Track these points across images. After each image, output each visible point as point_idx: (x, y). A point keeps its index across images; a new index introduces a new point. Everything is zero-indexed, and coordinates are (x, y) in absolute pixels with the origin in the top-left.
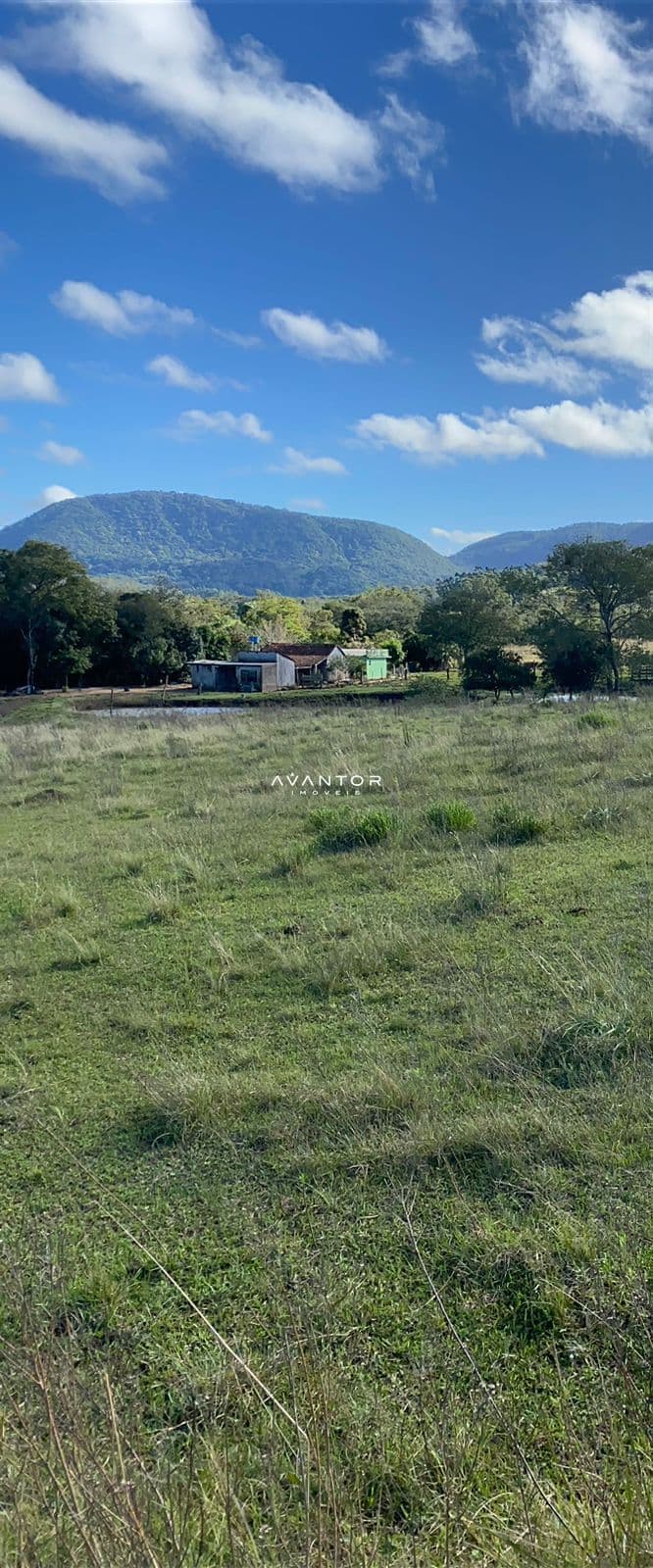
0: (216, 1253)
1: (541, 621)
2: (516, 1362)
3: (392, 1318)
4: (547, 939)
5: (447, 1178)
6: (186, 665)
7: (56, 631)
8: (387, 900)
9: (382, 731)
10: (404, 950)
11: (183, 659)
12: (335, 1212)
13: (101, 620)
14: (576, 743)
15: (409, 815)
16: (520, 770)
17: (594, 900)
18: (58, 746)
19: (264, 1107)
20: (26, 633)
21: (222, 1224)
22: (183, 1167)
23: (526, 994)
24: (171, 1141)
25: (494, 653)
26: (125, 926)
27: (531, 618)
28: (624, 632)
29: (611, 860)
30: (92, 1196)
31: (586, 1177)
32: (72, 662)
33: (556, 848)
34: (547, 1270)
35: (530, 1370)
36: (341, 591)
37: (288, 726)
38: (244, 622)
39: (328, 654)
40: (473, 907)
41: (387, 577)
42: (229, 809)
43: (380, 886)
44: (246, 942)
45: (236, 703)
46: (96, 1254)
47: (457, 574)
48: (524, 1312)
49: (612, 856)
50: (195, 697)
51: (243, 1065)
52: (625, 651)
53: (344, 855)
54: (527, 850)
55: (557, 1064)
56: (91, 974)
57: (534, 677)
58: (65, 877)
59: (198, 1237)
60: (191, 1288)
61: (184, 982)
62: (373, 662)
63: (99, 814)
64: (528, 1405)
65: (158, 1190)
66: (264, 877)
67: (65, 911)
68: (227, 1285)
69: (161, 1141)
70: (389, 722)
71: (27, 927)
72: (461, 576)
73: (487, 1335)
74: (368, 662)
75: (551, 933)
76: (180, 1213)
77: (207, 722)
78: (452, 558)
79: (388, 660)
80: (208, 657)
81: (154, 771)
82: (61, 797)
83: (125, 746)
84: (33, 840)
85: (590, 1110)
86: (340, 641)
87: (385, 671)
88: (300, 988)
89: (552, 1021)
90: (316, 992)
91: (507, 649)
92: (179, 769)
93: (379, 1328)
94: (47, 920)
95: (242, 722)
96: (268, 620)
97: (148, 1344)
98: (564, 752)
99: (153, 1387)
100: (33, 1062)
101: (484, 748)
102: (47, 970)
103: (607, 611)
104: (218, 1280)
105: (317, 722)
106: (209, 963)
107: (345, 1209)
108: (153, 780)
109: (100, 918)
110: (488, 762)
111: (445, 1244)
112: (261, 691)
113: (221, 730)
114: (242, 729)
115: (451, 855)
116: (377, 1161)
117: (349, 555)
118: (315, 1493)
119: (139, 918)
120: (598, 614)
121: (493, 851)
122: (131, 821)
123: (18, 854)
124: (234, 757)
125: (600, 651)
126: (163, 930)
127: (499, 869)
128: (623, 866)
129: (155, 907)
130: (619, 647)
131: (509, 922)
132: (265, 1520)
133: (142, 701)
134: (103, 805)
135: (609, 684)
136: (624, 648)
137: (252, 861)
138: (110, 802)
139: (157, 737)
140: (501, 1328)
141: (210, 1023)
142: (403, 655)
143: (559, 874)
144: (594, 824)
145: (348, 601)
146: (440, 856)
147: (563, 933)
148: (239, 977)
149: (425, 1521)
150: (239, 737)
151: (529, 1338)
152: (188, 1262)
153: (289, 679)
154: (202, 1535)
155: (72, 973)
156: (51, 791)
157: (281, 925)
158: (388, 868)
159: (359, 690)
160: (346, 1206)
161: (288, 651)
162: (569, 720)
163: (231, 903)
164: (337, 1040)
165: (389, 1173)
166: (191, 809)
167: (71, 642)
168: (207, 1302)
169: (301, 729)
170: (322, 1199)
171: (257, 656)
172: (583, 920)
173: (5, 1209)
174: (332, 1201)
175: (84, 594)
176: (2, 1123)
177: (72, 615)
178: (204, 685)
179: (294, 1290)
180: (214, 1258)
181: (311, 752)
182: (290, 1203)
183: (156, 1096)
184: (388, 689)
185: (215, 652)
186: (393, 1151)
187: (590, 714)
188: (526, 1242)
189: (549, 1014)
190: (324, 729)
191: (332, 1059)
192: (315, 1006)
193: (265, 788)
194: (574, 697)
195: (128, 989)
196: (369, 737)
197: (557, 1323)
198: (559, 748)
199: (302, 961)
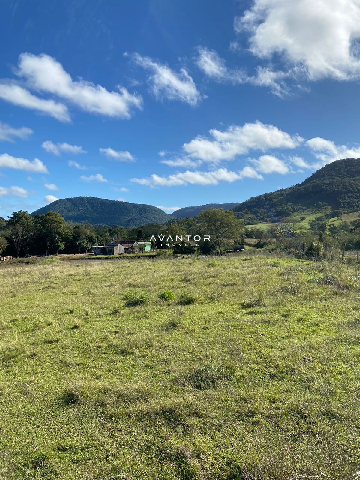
0: (86, 443)
3: (140, 470)
4: (196, 337)
5: (161, 420)
6: (92, 247)
7: (55, 237)
8: (146, 322)
9: (149, 267)
10: (151, 340)
11: (91, 246)
12: (124, 430)
13: (67, 234)
14: (206, 272)
15: (154, 295)
16: (189, 280)
17: (211, 324)
18: (53, 271)
19: (104, 392)
20: (47, 238)
21: (88, 433)
22: (78, 412)
23: (189, 356)
24: (74, 402)
26: (66, 330)
28: (223, 237)
29: (217, 311)
30: (49, 420)
31: (206, 422)
32: (59, 246)
33: (200, 306)
36: (138, 224)
38: (110, 234)
39: (133, 244)
40: (173, 325)
41: (152, 220)
42: (101, 292)
43: (144, 318)
44: (103, 336)
45: (106, 259)
46: (49, 441)
47: (172, 219)
48: (184, 471)
49: (218, 309)
50: (94, 257)
51: (99, 377)
53: (134, 307)
54: (190, 307)
55: (198, 381)
56: (56, 345)
57: (195, 251)
58: (51, 313)
59: (81, 437)
60: (77, 455)
61: (83, 348)
62: (146, 246)
63: (63, 293)
65: (70, 419)
66: (110, 314)
67: (50, 324)
68: (88, 455)
70: (150, 265)
71: (39, 329)
72: (174, 220)
75: (197, 335)
76: (76, 428)
77: (97, 265)
78: (171, 214)
79: (151, 245)
80: (99, 245)
81: (80, 280)
82: (53, 288)
83: (73, 272)
84: (43, 301)
85: (209, 398)
86: (137, 240)
87: (150, 249)
88: (118, 352)
89: (197, 366)
90: (123, 353)
92: (88, 279)
93: (135, 474)
94: (45, 327)
95: (107, 265)
96: (116, 234)
98: (203, 275)
100: (36, 373)
101: (178, 273)
102: (43, 343)
103: (217, 230)
104: (86, 453)
105: (129, 265)
106: (91, 342)
108: (80, 283)
109: (60, 327)
110: (179, 278)
111: (159, 444)
112: (113, 255)
113: (101, 267)
114: (107, 267)
115: (166, 308)
116: (138, 413)
117: (141, 214)
119: (72, 327)
120: (215, 231)
121: (179, 307)
122: (72, 296)
123: (39, 306)
124: (104, 275)
125: (215, 242)
126: (78, 330)
127: (181, 314)
128: (221, 313)
129: (77, 324)
131: (184, 331)
133: (79, 258)
134: (64, 290)
135: (218, 252)
136: (222, 241)
137: (107, 309)
138: (67, 290)
139: (82, 269)
141: (89, 362)
142: (155, 244)
143: (200, 315)
144: (212, 299)
145: (140, 228)
146: (163, 308)
147: (201, 335)
148: (100, 347)
150: (106, 269)
152: (77, 446)
153: (122, 252)
155: (50, 344)
156: (50, 286)
157: (114, 330)
158: (147, 312)
159: (142, 254)
160: (128, 428)
161: (121, 243)
162: (205, 264)
163: (99, 323)
164: (129, 370)
165: (142, 417)
166: (90, 292)
167: (59, 241)
168: (81, 460)
169: (124, 267)
170: (120, 425)
171: (113, 245)
172: (208, 331)
173: (23, 423)
174: (123, 426)
175: (64, 227)
176: (25, 394)
177: (60, 233)
178: (97, 253)
179: (109, 458)
180: (85, 445)
181: (127, 274)
182: (110, 426)
183: (72, 386)
184: (151, 254)
185: (101, 243)
186: (144, 409)
187: (212, 262)
188: (185, 445)
189: (196, 363)
190: (131, 266)
191: (127, 376)
192: (122, 358)
193: (112, 285)
194: (207, 257)
195: (66, 350)
196: (144, 269)
197: (195, 476)
198: (201, 273)
199: (119, 343)
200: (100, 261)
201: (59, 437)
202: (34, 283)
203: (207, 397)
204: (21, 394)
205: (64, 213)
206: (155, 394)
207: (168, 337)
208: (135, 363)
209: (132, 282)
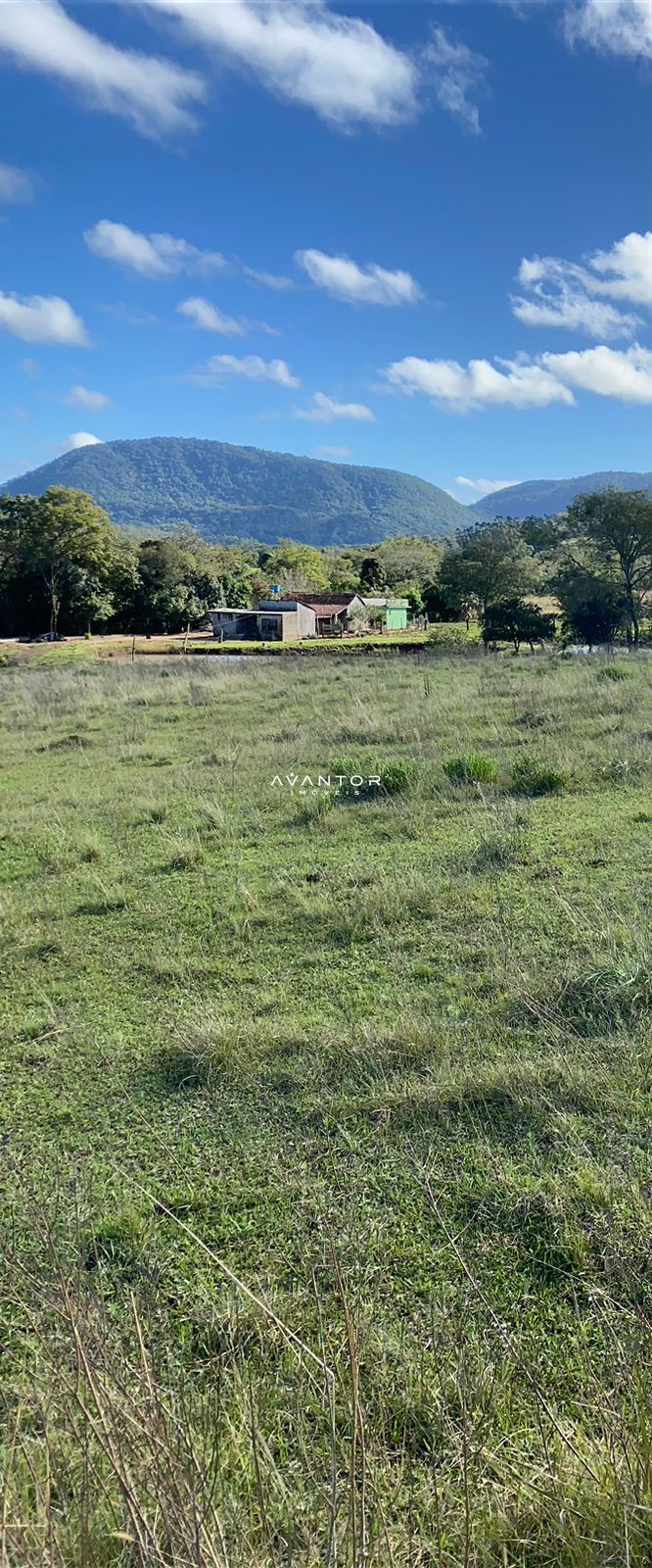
0: (241, 1193)
1: (560, 572)
2: (536, 1304)
3: (415, 1259)
4: (567, 891)
5: (467, 1122)
6: (207, 613)
7: (78, 578)
8: (407, 849)
9: (402, 680)
10: (425, 899)
11: (204, 608)
12: (357, 1154)
13: (122, 567)
14: (596, 696)
15: (428, 766)
16: (540, 721)
17: (613, 852)
18: (82, 693)
19: (287, 1051)
20: (49, 581)
21: (247, 1165)
22: (208, 1109)
23: (546, 944)
24: (196, 1083)
25: (514, 603)
26: (154, 871)
27: (552, 569)
28: (645, 584)
29: (631, 813)
30: (120, 1135)
31: (606, 1124)
32: (95, 609)
33: (575, 800)
34: (566, 1215)
35: (550, 1311)
36: (362, 540)
37: (308, 675)
38: (264, 570)
39: (348, 603)
40: (493, 858)
41: (407, 526)
42: (252, 757)
43: (401, 835)
44: (271, 888)
45: (258, 652)
46: (125, 1191)
47: (477, 524)
48: (543, 1255)
49: (631, 808)
50: (216, 645)
51: (267, 1010)
52: (645, 603)
53: (365, 804)
54: (546, 802)
55: (576, 1012)
56: (117, 919)
57: (554, 629)
58: (90, 823)
59: (224, 1177)
60: (217, 1226)
61: (208, 928)
62: (392, 612)
63: (122, 760)
64: (547, 1344)
65: (184, 1131)
66: (287, 825)
67: (90, 857)
68: (253, 1224)
69: (186, 1083)
70: (410, 673)
71: (54, 871)
72: (482, 526)
73: (507, 1277)
74: (388, 612)
75: (571, 884)
76: (206, 1153)
77: (230, 669)
78: (471, 507)
79: (408, 610)
80: (229, 606)
81: (176, 719)
82: (85, 744)
83: (147, 694)
84: (57, 785)
85: (610, 1058)
86: (361, 590)
87: (405, 621)
88: (322, 935)
89: (572, 970)
90: (339, 939)
91: (526, 600)
92: (202, 717)
93: (402, 1268)
94: (72, 866)
95: (262, 670)
96: (288, 568)
97: (176, 1280)
98: (584, 704)
99: (182, 1320)
100: (60, 1004)
101: (503, 700)
102: (73, 915)
103: (627, 562)
104: (244, 1218)
105: (338, 672)
106: (232, 909)
107: (367, 1152)
108: (175, 727)
109: (125, 864)
110: (507, 714)
111: (466, 1188)
112: (281, 639)
113: (241, 678)
114: (263, 678)
115: (473, 805)
116: (399, 1105)
117: (369, 504)
118: (339, 1426)
119: (163, 864)
120: (619, 565)
121: (513, 802)
122: (155, 768)
123: (44, 800)
124: (256, 705)
125: (621, 603)
126: (186, 876)
127: (519, 821)
128: (643, 818)
129: (179, 854)
130: (639, 599)
131: (529, 871)
132: (292, 1450)
133: (163, 649)
134: (127, 752)
135: (629, 635)
136: (644, 600)
137: (275, 808)
138: (133, 749)
139: (179, 686)
140: (521, 1270)
141: (233, 968)
142: (422, 605)
143: (578, 826)
144: (612, 777)
145: (368, 550)
146: (461, 806)
147: (583, 884)
148: (262, 924)
149: (447, 1455)
150: (261, 685)
151: (548, 1280)
152: (214, 1201)
153: (310, 629)
154: (230, 1465)
155: (98, 918)
156: (75, 738)
157: (304, 872)
158: (409, 817)
159: (379, 640)
160: (368, 1149)
161: (308, 600)
162: (589, 673)
163: (254, 851)
164: (360, 987)
165: (411, 1118)
166: (214, 757)
167: (94, 589)
168: (233, 1239)
169: (322, 678)
170: (345, 1141)
171: (278, 605)
172: (603, 872)
173: (35, 1146)
174: (355, 1144)
175: (106, 541)
176: (32, 1064)
177: (94, 562)
178: (225, 633)
179: (318, 1230)
180: (239, 1197)
181: (332, 701)
182: (313, 1145)
183: (180, 1039)
184: (408, 640)
185: (235, 600)
186: (415, 1096)
187: (611, 666)
188: (546, 1187)
189: (569, 963)
190: (345, 679)
191: (354, 1005)
192: (337, 952)
193: (286, 736)
194: (595, 649)
195: (153, 934)
196: (390, 687)
197: (576, 1267)
198: (579, 700)
199: (324, 908)
200: (239, 658)
201: (158, 1179)
202: (20, 727)
203: (607, 1058)
204: (19, 1065)
205: (104, 492)
206: (447, 1051)
207: (479, 891)
208: (380, 966)
209: (352, 727)
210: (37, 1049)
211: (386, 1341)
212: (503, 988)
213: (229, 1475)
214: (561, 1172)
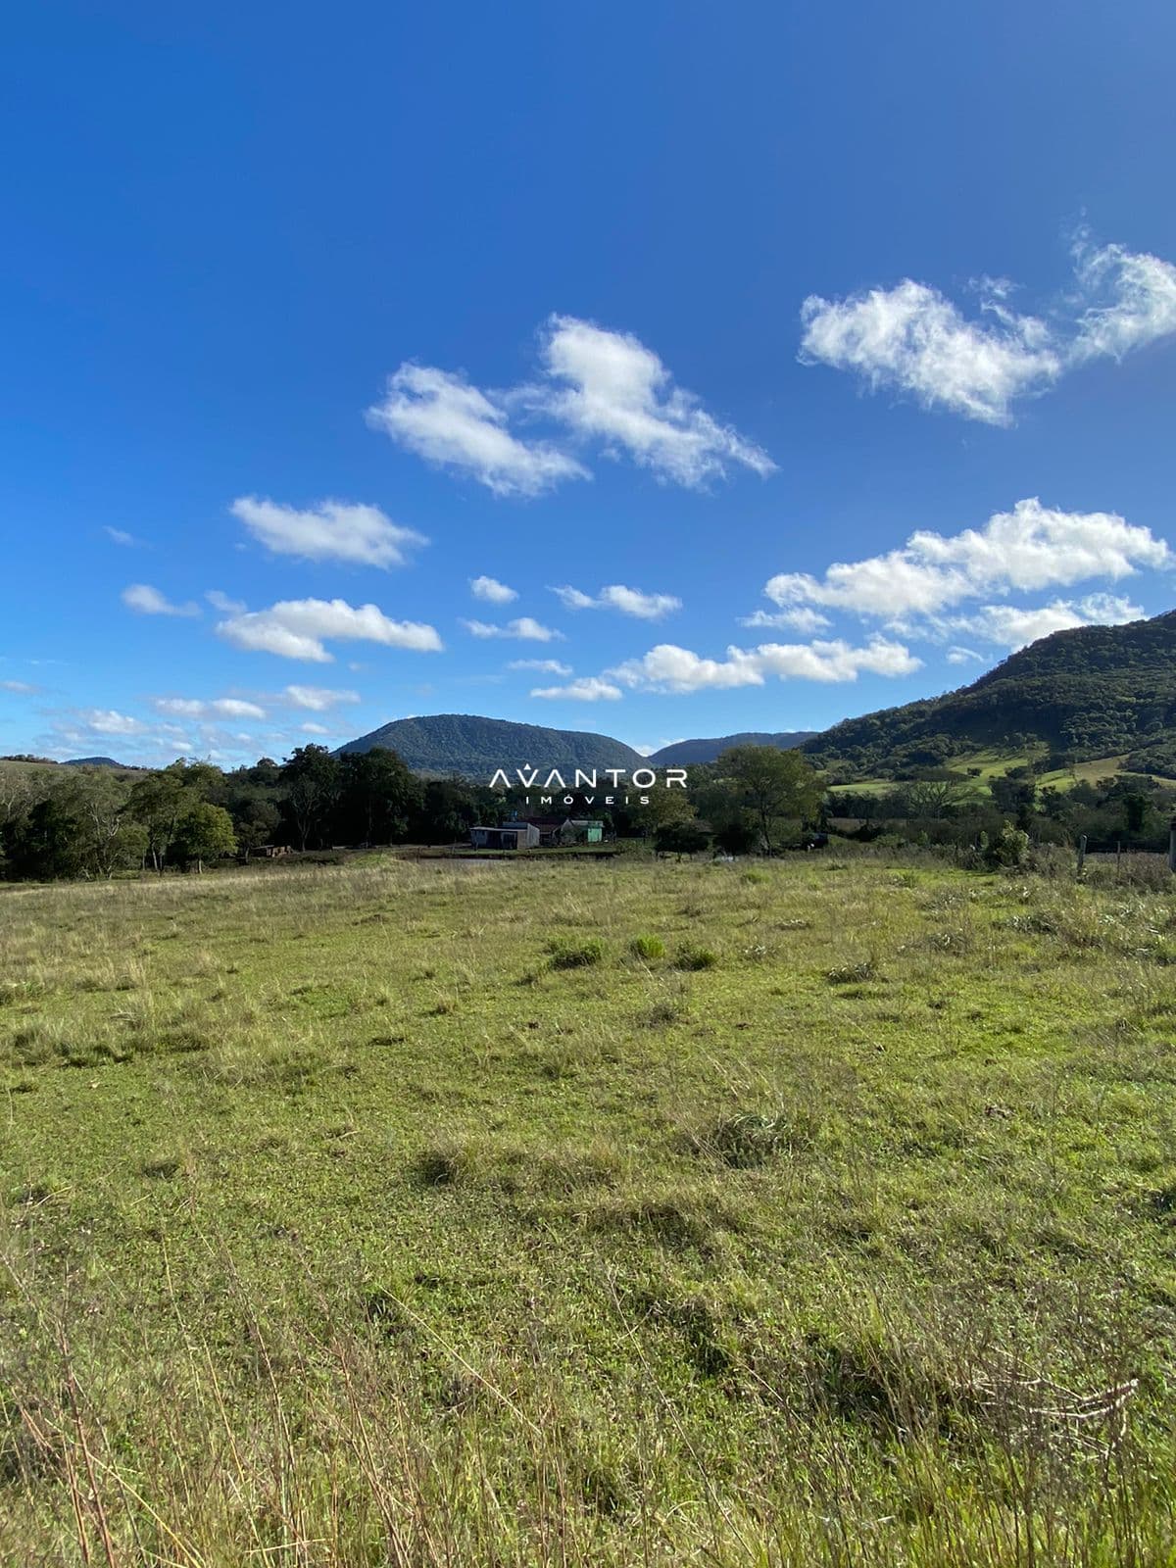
0: (476, 1272)
2: (699, 1392)
3: (604, 1342)
4: (719, 1047)
5: (645, 1231)
6: (468, 830)
7: (387, 805)
8: (600, 1007)
9: (600, 880)
10: (613, 1047)
11: (467, 826)
12: (562, 1249)
13: (415, 799)
14: (740, 895)
15: (616, 944)
16: (698, 913)
17: (755, 1018)
18: (384, 883)
19: (512, 1161)
20: (367, 807)
21: (481, 1249)
22: (455, 1202)
23: (705, 1090)
24: (445, 1181)
25: (677, 825)
26: (424, 1015)
29: (768, 987)
30: (392, 1217)
31: (754, 1243)
32: (396, 827)
33: (725, 974)
34: (724, 1317)
35: (710, 1400)
37: (534, 874)
38: (508, 800)
39: (562, 824)
40: (664, 1017)
42: (494, 933)
43: (596, 996)
44: (504, 1032)
45: (500, 857)
46: (394, 1262)
48: (705, 1350)
49: (767, 983)
50: (473, 852)
51: (498, 1127)
53: (571, 971)
54: (703, 975)
55: (729, 1147)
56: (398, 1049)
57: (707, 843)
58: (384, 977)
59: (464, 1258)
60: (458, 1298)
61: (460, 1059)
62: (592, 829)
63: (408, 932)
65: (437, 1217)
66: (517, 984)
67: (382, 1002)
68: (484, 1298)
69: (440, 1180)
70: (603, 874)
71: (358, 1012)
73: (676, 1366)
74: (589, 830)
75: (722, 1042)
76: (452, 1237)
77: (481, 870)
78: (649, 758)
79: (603, 828)
80: (483, 825)
81: (445, 904)
82: (384, 920)
83: (427, 885)
84: (364, 949)
85: (756, 1187)
86: (570, 815)
87: (601, 837)
88: (539, 1070)
89: (726, 1113)
90: (550, 1074)
92: (462, 903)
93: (594, 1348)
94: (371, 1008)
95: (504, 870)
97: (428, 1338)
98: (731, 901)
99: (430, 1372)
100: (357, 1111)
101: (671, 896)
102: (369, 1044)
103: (761, 796)
104: (478, 1293)
105: (553, 872)
106: (477, 1046)
107: (569, 1248)
108: (444, 910)
109: (406, 1008)
110: (674, 906)
111: (645, 1286)
112: (515, 848)
113: (489, 876)
114: (503, 875)
115: (646, 974)
116: (593, 1212)
117: (576, 755)
119: (431, 1009)
121: (678, 974)
122: (429, 939)
123: (355, 959)
124: (498, 895)
125: (756, 826)
126: (447, 1019)
127: (682, 990)
128: (778, 992)
129: (442, 1003)
131: (690, 1030)
133: (439, 854)
134: (411, 926)
135: (763, 850)
137: (508, 972)
138: (415, 925)
139: (448, 881)
140: (687, 1361)
141: (475, 1091)
142: (613, 825)
143: (728, 996)
144: (754, 958)
146: (640, 975)
147: (732, 1042)
148: (498, 1059)
150: (501, 882)
151: (709, 1373)
152: (457, 1276)
153: (536, 841)
155: (385, 1047)
156: (378, 916)
157: (527, 1021)
158: (602, 982)
159: (583, 849)
160: (570, 1245)
161: (534, 822)
162: (734, 877)
163: (493, 1002)
164: (566, 1113)
165: (603, 1223)
166: (469, 932)
167: (396, 814)
168: (469, 1309)
169: (543, 877)
170: (553, 1237)
171: (515, 825)
172: (748, 1034)
173: (334, 1220)
174: (560, 1241)
175: (404, 783)
176: (335, 1156)
177: (397, 796)
178: (480, 844)
179: (532, 1309)
180: (475, 1276)
181: (550, 894)
182: (530, 1238)
183: (439, 1145)
184: (602, 850)
185: (487, 822)
186: (605, 1205)
187: (750, 872)
188: (706, 1291)
189: (723, 1106)
190: (559, 877)
191: (561, 1127)
192: (550, 1084)
193: (518, 918)
194: (737, 859)
195: (422, 1062)
196: (589, 884)
197: (731, 1363)
198: (727, 897)
199: (540, 1049)
200: (487, 861)
201: (417, 1255)
202: (343, 908)
203: (754, 1187)
204: (327, 1156)
206: (630, 1171)
207: (652, 1043)
208: (580, 1098)
209: (563, 913)
210: (340, 1145)
211: (580, 1410)
212: (672, 1123)
213: (463, 1509)
214: (719, 1280)
